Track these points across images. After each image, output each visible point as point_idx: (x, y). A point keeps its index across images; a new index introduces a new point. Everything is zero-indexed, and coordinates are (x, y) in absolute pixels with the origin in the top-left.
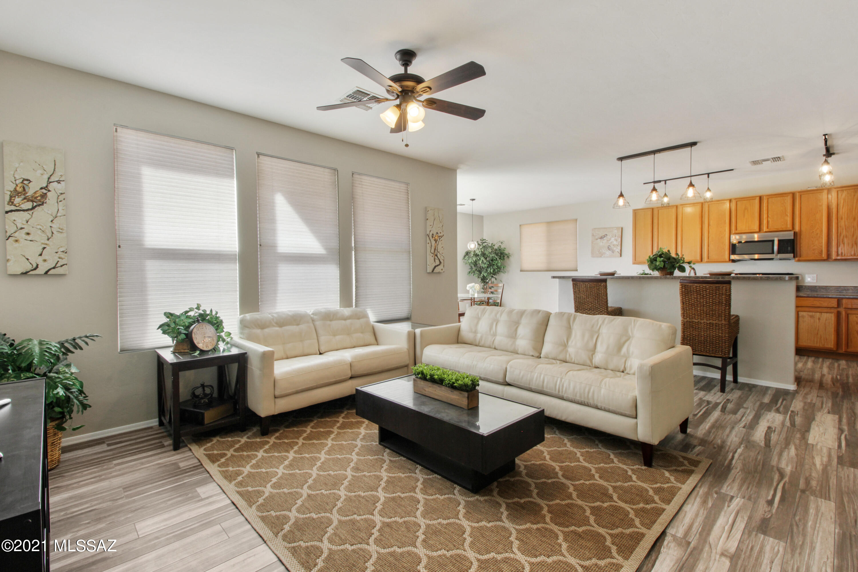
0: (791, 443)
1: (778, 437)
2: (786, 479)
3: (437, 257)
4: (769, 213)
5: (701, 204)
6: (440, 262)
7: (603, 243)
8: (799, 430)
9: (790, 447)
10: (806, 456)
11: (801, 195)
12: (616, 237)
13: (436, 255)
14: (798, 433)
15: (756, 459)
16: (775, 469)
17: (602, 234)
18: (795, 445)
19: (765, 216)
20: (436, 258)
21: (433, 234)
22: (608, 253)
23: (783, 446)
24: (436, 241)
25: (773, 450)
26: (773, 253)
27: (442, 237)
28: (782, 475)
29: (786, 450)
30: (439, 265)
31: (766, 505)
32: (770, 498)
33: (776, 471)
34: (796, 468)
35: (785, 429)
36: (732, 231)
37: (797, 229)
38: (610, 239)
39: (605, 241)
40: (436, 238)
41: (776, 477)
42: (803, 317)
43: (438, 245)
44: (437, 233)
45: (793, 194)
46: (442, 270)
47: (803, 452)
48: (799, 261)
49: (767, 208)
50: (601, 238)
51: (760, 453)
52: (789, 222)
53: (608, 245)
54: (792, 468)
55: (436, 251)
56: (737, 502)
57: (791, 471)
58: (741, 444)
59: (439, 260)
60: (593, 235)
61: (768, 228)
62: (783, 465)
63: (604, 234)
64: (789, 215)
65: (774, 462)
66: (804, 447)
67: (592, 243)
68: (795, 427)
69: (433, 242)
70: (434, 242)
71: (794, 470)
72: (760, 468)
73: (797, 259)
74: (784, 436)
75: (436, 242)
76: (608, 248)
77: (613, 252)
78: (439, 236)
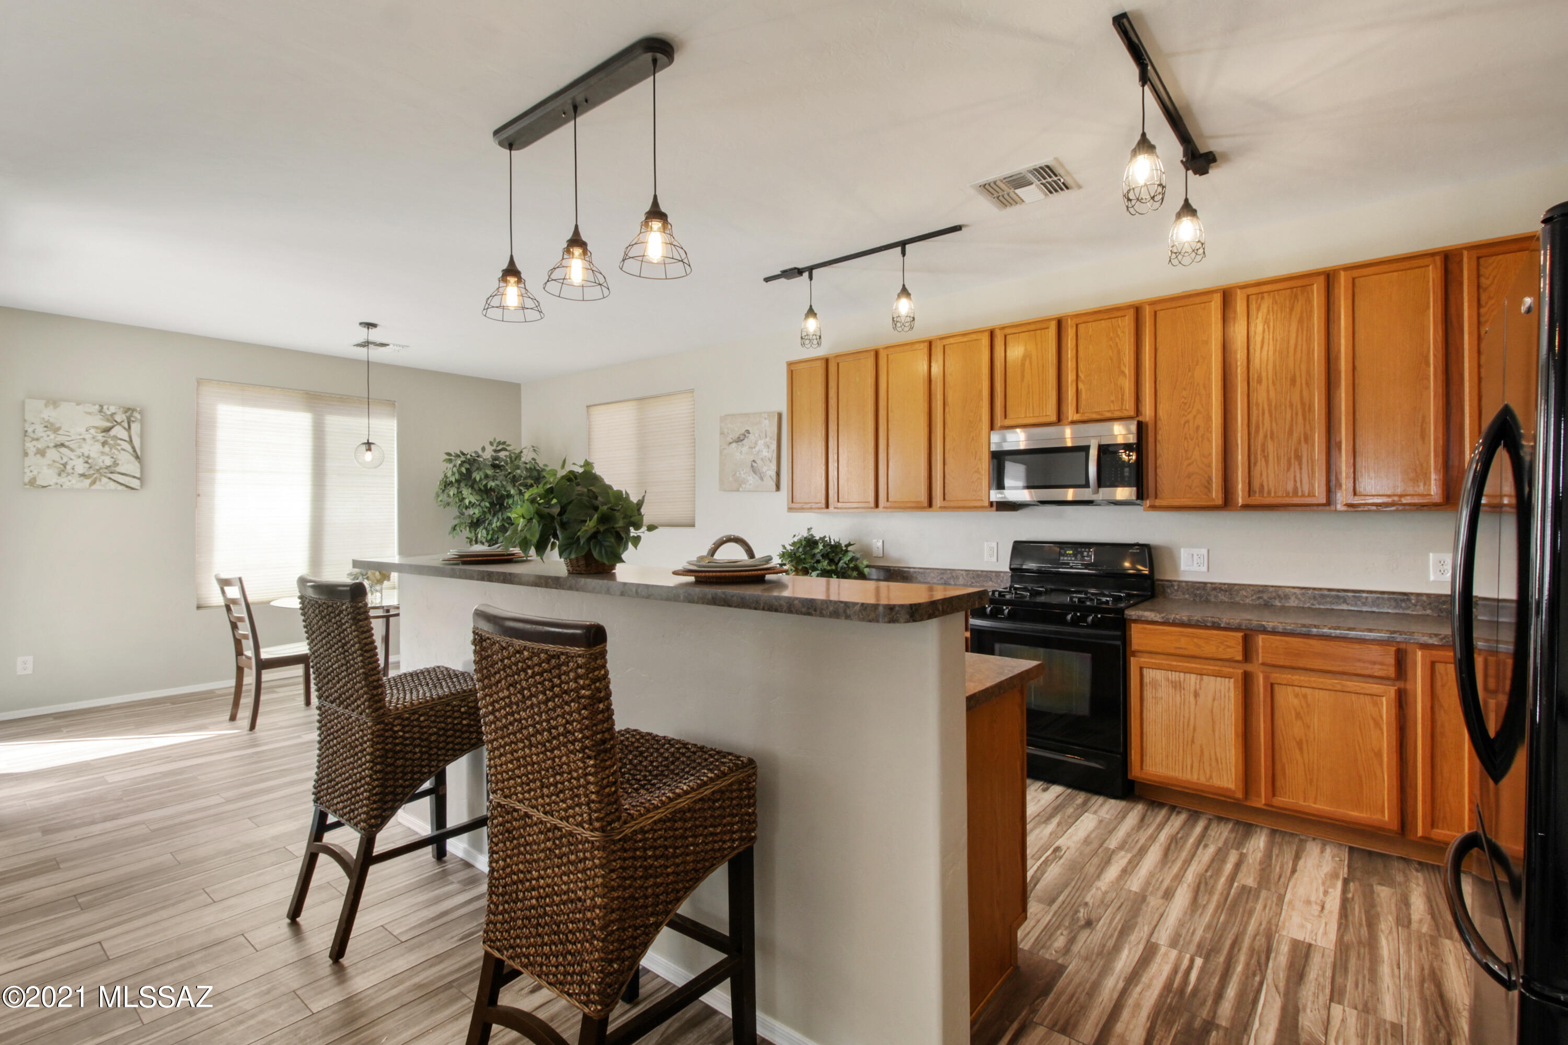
4: (1081, 366)
5: (926, 344)
7: (741, 453)
11: (1155, 312)
12: (768, 439)
17: (739, 430)
19: (1070, 377)
22: (752, 480)
26: (1087, 485)
36: (995, 422)
37: (1147, 413)
38: (756, 444)
39: (745, 449)
42: (1155, 684)
45: (1137, 310)
48: (1153, 507)
49: (1074, 351)
50: (739, 440)
52: (1127, 391)
53: (752, 458)
60: (722, 433)
61: (1077, 412)
63: (743, 431)
64: (1127, 372)
67: (721, 452)
73: (1148, 503)
76: (752, 466)
77: (762, 479)
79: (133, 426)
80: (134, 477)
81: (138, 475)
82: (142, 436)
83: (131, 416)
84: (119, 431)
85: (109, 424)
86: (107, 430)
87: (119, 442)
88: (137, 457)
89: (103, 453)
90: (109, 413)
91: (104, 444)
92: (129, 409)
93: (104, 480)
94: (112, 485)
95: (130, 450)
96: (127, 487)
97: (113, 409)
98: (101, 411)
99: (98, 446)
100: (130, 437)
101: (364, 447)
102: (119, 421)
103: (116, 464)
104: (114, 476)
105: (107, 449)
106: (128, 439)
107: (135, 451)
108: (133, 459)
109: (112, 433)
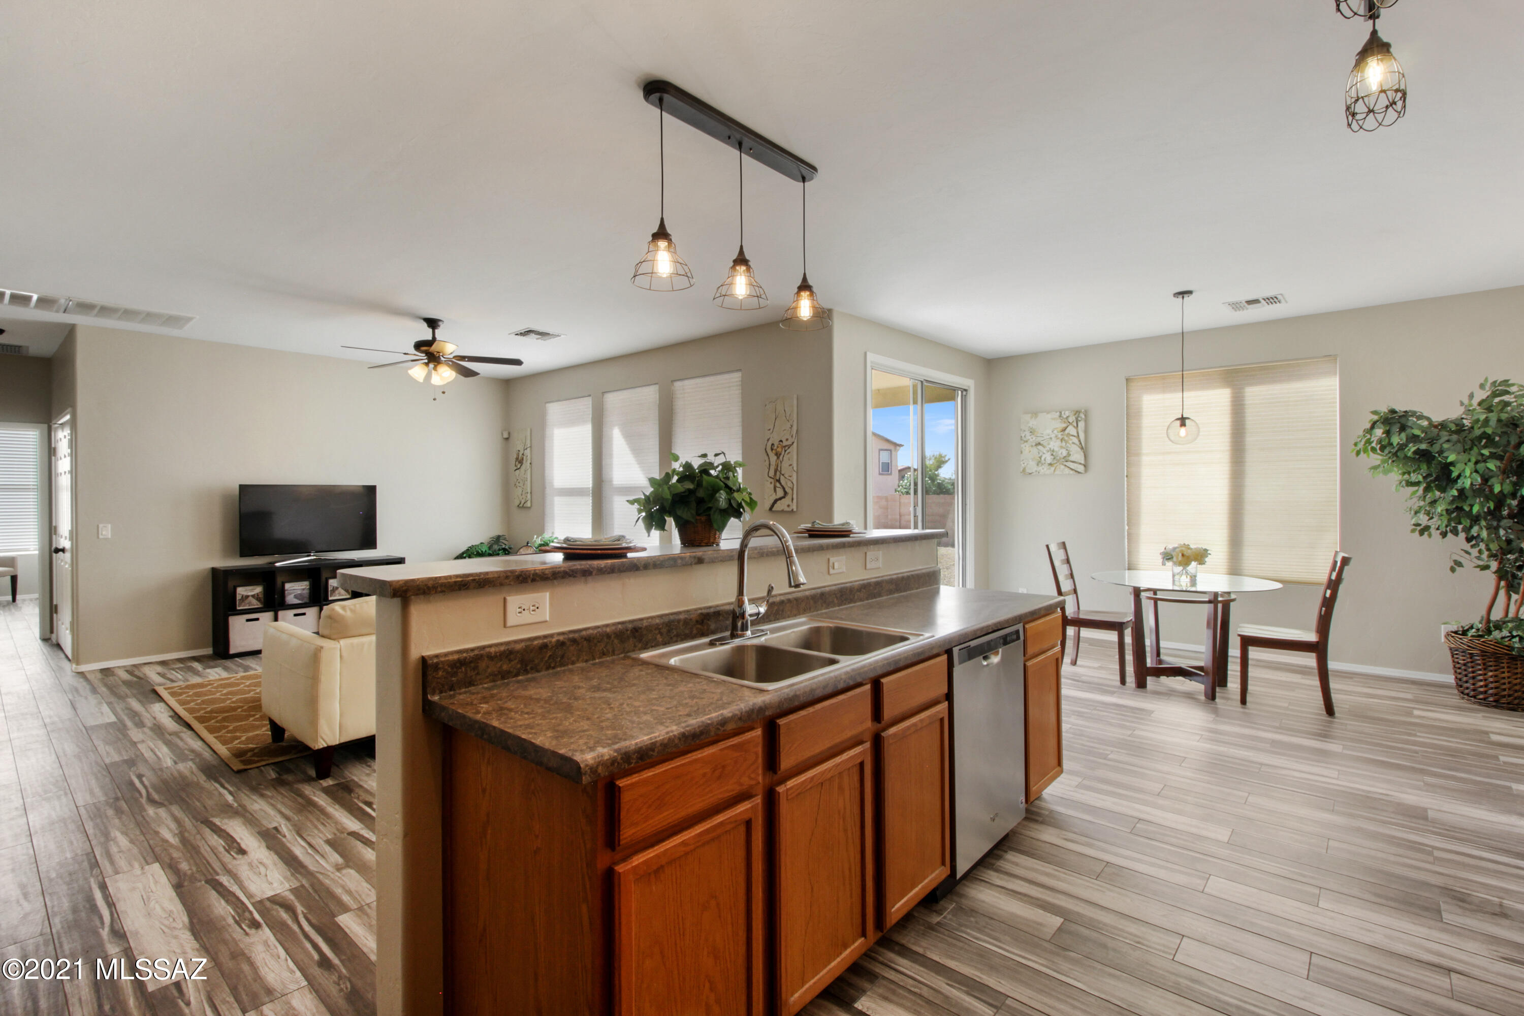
0: (180, 845)
1: (209, 843)
2: (144, 801)
3: (780, 484)
6: (786, 493)
8: (193, 879)
9: (177, 839)
10: (144, 839)
13: (779, 481)
14: (189, 872)
15: (198, 800)
16: (166, 803)
18: (172, 846)
20: (778, 485)
21: (773, 445)
23: (186, 834)
24: (778, 455)
25: (194, 821)
27: (789, 446)
28: (151, 801)
29: (177, 832)
30: (784, 497)
31: (142, 773)
32: (144, 779)
33: (161, 801)
34: (143, 816)
35: (217, 866)
40: (779, 450)
41: (156, 797)
43: (781, 462)
44: (781, 441)
46: (788, 506)
47: (151, 842)
51: (203, 808)
54: (148, 815)
55: (778, 473)
56: (168, 762)
57: (145, 810)
58: (240, 805)
59: (784, 489)
62: (162, 812)
65: (176, 809)
66: (157, 849)
68: (207, 882)
69: (773, 458)
70: (775, 458)
71: (144, 814)
72: (184, 795)
74: (203, 851)
75: (778, 458)
78: (785, 447)
79: (1080, 424)
80: (1080, 464)
81: (1083, 462)
82: (1086, 431)
83: (1078, 417)
84: (1071, 430)
85: (1064, 425)
86: (1064, 430)
87: (1071, 437)
88: (1082, 448)
89: (1062, 447)
90: (1065, 417)
91: (1062, 440)
92: (1077, 412)
93: (1062, 467)
94: (1067, 471)
95: (1078, 443)
96: (1076, 471)
97: (1067, 413)
98: (1060, 416)
99: (1058, 443)
100: (1078, 433)
101: (1178, 422)
102: (1071, 421)
103: (1069, 455)
104: (1066, 463)
105: (1064, 444)
106: (1076, 435)
107: (1081, 443)
108: (1079, 450)
109: (1067, 432)
